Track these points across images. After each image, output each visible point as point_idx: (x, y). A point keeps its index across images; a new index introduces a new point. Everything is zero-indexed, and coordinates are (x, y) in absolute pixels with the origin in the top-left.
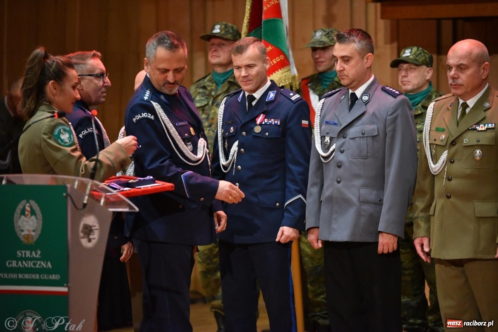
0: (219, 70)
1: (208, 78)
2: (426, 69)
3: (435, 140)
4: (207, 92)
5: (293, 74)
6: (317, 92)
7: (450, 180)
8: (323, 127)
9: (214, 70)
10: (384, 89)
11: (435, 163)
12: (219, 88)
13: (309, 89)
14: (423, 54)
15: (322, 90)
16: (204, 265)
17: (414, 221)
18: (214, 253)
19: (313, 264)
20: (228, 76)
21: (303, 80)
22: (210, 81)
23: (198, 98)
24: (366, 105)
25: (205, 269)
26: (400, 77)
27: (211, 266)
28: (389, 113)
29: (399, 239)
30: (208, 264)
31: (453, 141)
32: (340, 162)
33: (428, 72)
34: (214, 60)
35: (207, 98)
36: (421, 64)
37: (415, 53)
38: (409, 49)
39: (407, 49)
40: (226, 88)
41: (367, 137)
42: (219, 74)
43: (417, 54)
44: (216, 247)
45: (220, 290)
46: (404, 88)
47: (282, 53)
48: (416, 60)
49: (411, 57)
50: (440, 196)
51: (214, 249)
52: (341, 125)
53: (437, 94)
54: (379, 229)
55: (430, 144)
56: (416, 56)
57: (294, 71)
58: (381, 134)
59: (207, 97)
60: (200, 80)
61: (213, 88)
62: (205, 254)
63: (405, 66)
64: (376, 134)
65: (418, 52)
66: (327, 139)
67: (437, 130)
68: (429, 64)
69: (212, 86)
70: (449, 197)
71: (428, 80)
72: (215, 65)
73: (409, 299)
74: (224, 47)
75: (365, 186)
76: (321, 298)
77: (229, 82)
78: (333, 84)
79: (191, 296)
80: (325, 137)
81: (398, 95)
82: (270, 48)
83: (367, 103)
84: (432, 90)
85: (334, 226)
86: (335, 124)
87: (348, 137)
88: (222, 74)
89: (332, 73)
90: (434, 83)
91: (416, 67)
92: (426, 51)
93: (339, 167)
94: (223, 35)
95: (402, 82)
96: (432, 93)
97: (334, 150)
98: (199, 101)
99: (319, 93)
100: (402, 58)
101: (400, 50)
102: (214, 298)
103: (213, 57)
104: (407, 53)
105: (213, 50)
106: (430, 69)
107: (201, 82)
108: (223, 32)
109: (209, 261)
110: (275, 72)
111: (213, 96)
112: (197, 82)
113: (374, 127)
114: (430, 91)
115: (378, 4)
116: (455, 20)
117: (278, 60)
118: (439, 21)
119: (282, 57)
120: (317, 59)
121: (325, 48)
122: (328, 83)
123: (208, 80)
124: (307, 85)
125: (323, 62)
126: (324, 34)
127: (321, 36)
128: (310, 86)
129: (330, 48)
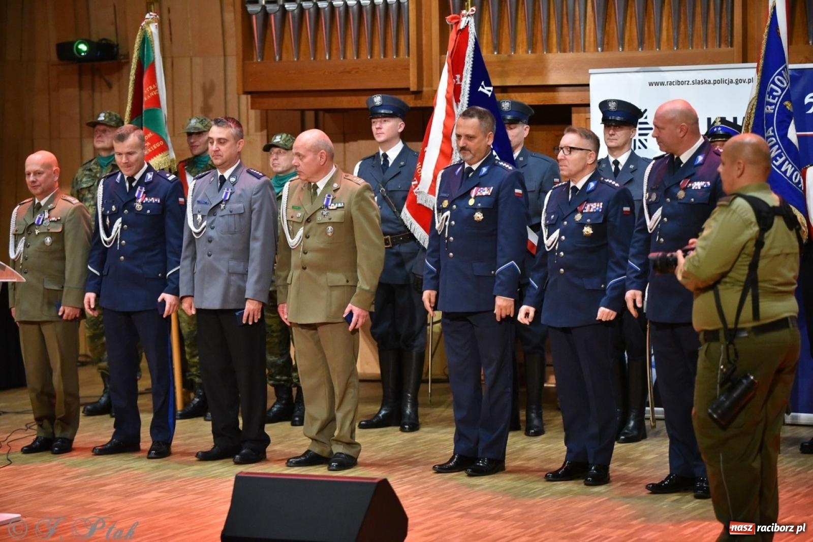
0: (104, 154)
1: (93, 162)
3: (292, 217)
4: (93, 174)
5: (171, 158)
6: (192, 174)
7: (305, 253)
8: (195, 206)
9: (99, 155)
10: (249, 172)
11: (292, 238)
12: (104, 170)
13: (186, 171)
16: (92, 330)
17: (277, 289)
19: (189, 329)
20: (110, 159)
21: (180, 162)
22: (96, 164)
23: (84, 180)
24: (233, 185)
25: (91, 335)
26: (271, 160)
27: (97, 331)
28: (254, 193)
29: (264, 304)
30: (95, 330)
31: (308, 219)
32: (211, 237)
34: (99, 145)
35: (93, 180)
36: (290, 149)
37: (284, 139)
38: (280, 135)
39: (278, 136)
40: (110, 170)
41: (234, 214)
42: (103, 158)
45: (106, 353)
46: (275, 169)
47: (162, 139)
48: (286, 145)
49: (281, 142)
50: (296, 267)
52: (211, 204)
54: (246, 297)
55: (287, 221)
56: (286, 142)
57: (173, 155)
58: (247, 210)
59: (92, 178)
60: (87, 163)
61: (98, 170)
62: (92, 321)
63: (276, 150)
64: (243, 211)
65: (288, 138)
66: (199, 217)
67: (293, 207)
70: (304, 268)
72: (99, 149)
73: (277, 359)
74: (108, 133)
75: (233, 258)
76: (196, 359)
77: (113, 165)
78: (206, 167)
79: (80, 359)
80: (196, 215)
81: (261, 177)
82: (150, 135)
83: (234, 184)
85: (206, 295)
86: (206, 203)
87: (218, 215)
88: (107, 157)
89: (206, 157)
91: (286, 151)
93: (210, 242)
94: (108, 122)
95: (273, 164)
97: (205, 226)
98: (86, 182)
100: (272, 143)
101: (270, 137)
102: (100, 361)
103: (98, 142)
104: (277, 139)
105: (98, 135)
107: (88, 165)
108: (107, 120)
109: (95, 327)
110: (155, 156)
111: (98, 178)
112: (85, 164)
113: (241, 205)
115: (249, 96)
116: (317, 111)
117: (158, 145)
118: (303, 111)
119: (161, 143)
120: (192, 143)
121: (200, 133)
122: (202, 166)
123: (94, 164)
124: (184, 166)
125: (198, 146)
126: (198, 121)
127: (196, 123)
128: (186, 169)
129: (204, 133)
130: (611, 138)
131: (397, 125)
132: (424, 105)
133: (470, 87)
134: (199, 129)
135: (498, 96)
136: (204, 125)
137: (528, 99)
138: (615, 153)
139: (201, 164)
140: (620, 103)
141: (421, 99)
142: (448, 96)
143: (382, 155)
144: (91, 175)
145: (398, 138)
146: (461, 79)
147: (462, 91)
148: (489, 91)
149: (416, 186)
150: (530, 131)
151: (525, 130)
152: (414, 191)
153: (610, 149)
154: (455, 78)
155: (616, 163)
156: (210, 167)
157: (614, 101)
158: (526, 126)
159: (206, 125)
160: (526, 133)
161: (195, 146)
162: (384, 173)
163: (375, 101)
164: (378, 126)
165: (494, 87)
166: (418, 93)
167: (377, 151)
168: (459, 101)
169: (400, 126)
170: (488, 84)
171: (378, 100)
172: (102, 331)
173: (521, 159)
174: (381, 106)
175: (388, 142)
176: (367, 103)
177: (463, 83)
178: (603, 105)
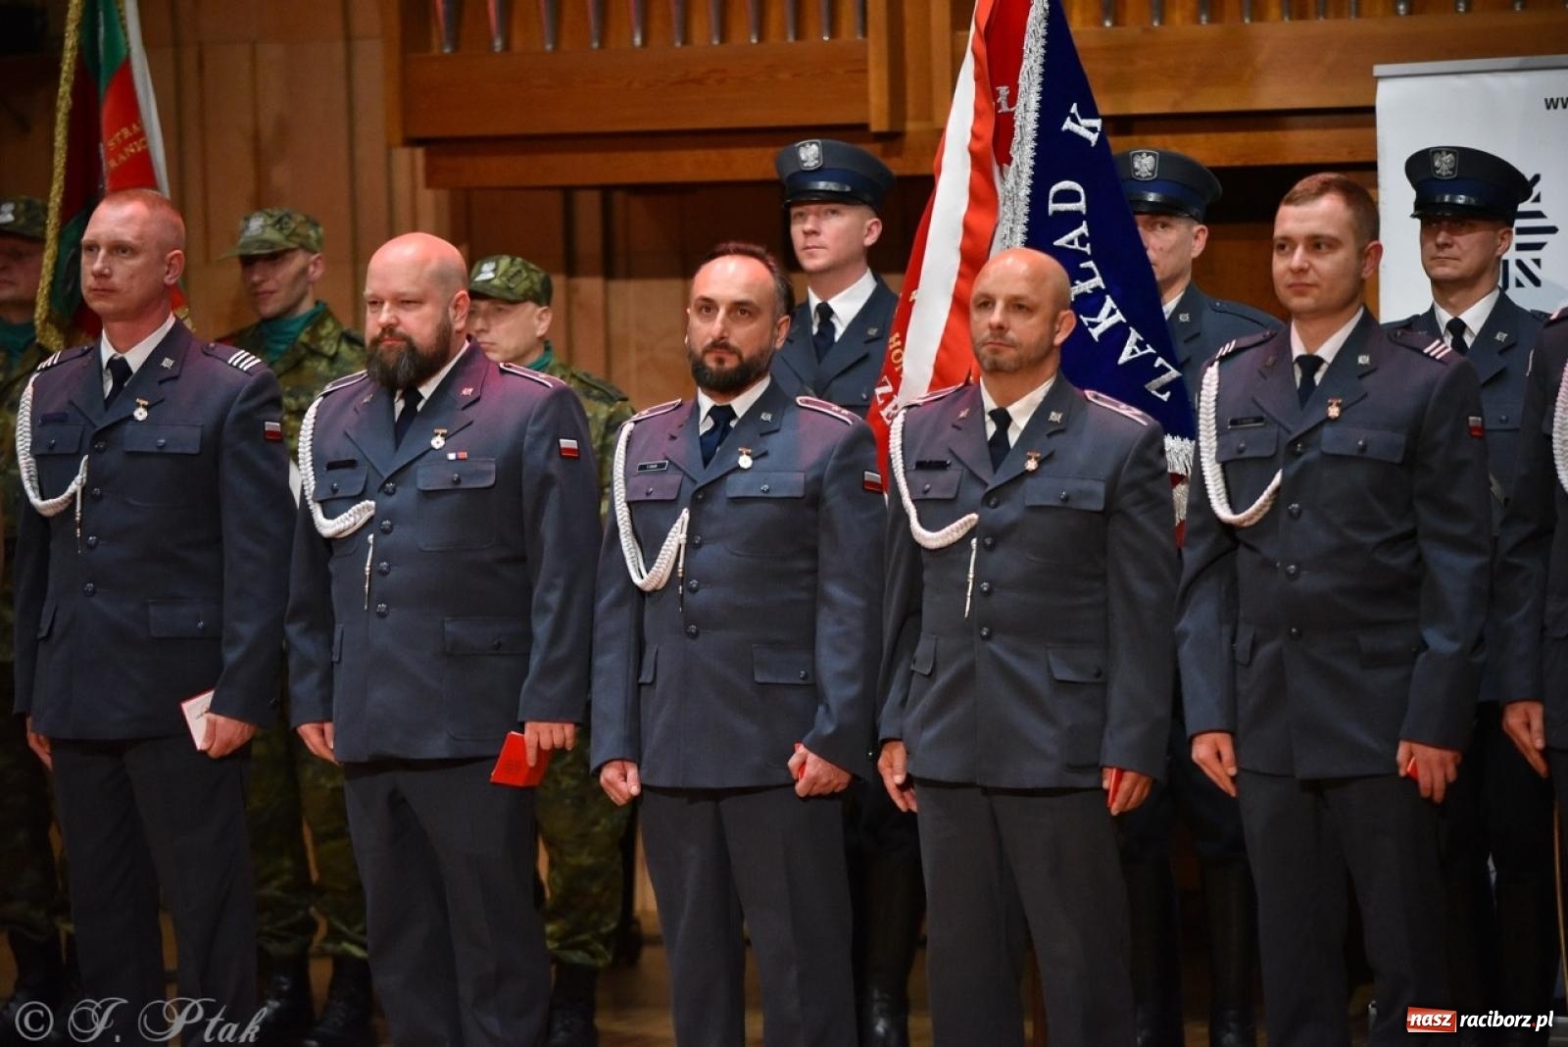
0: (15, 317)
2: (534, 311)
14: (525, 274)
33: (540, 319)
36: (521, 298)
37: (505, 273)
38: (492, 261)
39: (487, 262)
42: (13, 328)
43: (511, 274)
48: (509, 289)
49: (496, 282)
53: (564, 373)
56: (509, 280)
63: (483, 305)
65: (514, 270)
68: (542, 296)
71: (541, 338)
74: (25, 259)
84: (552, 362)
88: (23, 326)
89: (293, 323)
90: (558, 344)
91: (508, 307)
92: (532, 266)
94: (23, 228)
96: (553, 369)
100: (473, 284)
104: (487, 272)
106: (545, 311)
108: (21, 221)
114: (547, 364)
115: (420, 152)
116: (607, 191)
118: (568, 192)
120: (255, 284)
121: (276, 257)
122: (282, 347)
125: (272, 292)
126: (270, 221)
127: (263, 227)
129: (289, 255)
130: (1441, 254)
131: (862, 227)
132: (908, 172)
133: (1039, 121)
134: (272, 244)
135: (1117, 144)
136: (286, 232)
137: (1205, 150)
138: (1452, 300)
139: (278, 342)
140: (1468, 158)
141: (899, 154)
142: (978, 146)
143: (819, 308)
145: (863, 263)
146: (1012, 100)
147: (1017, 131)
148: (1093, 130)
149: (888, 398)
150: (1208, 240)
151: (1196, 237)
152: (884, 413)
153: (1441, 286)
154: (996, 95)
155: (1457, 327)
156: (303, 351)
157: (1450, 150)
158: (1197, 227)
159: (293, 233)
160: (1198, 247)
161: (265, 292)
162: (819, 362)
163: (803, 157)
164: (808, 226)
165: (1105, 119)
166: (892, 138)
167: (804, 300)
168: (1009, 160)
169: (870, 229)
170: (1089, 111)
171: (810, 153)
173: (1184, 318)
174: (818, 173)
175: (835, 275)
176: (779, 164)
177: (1019, 109)
178: (1419, 167)
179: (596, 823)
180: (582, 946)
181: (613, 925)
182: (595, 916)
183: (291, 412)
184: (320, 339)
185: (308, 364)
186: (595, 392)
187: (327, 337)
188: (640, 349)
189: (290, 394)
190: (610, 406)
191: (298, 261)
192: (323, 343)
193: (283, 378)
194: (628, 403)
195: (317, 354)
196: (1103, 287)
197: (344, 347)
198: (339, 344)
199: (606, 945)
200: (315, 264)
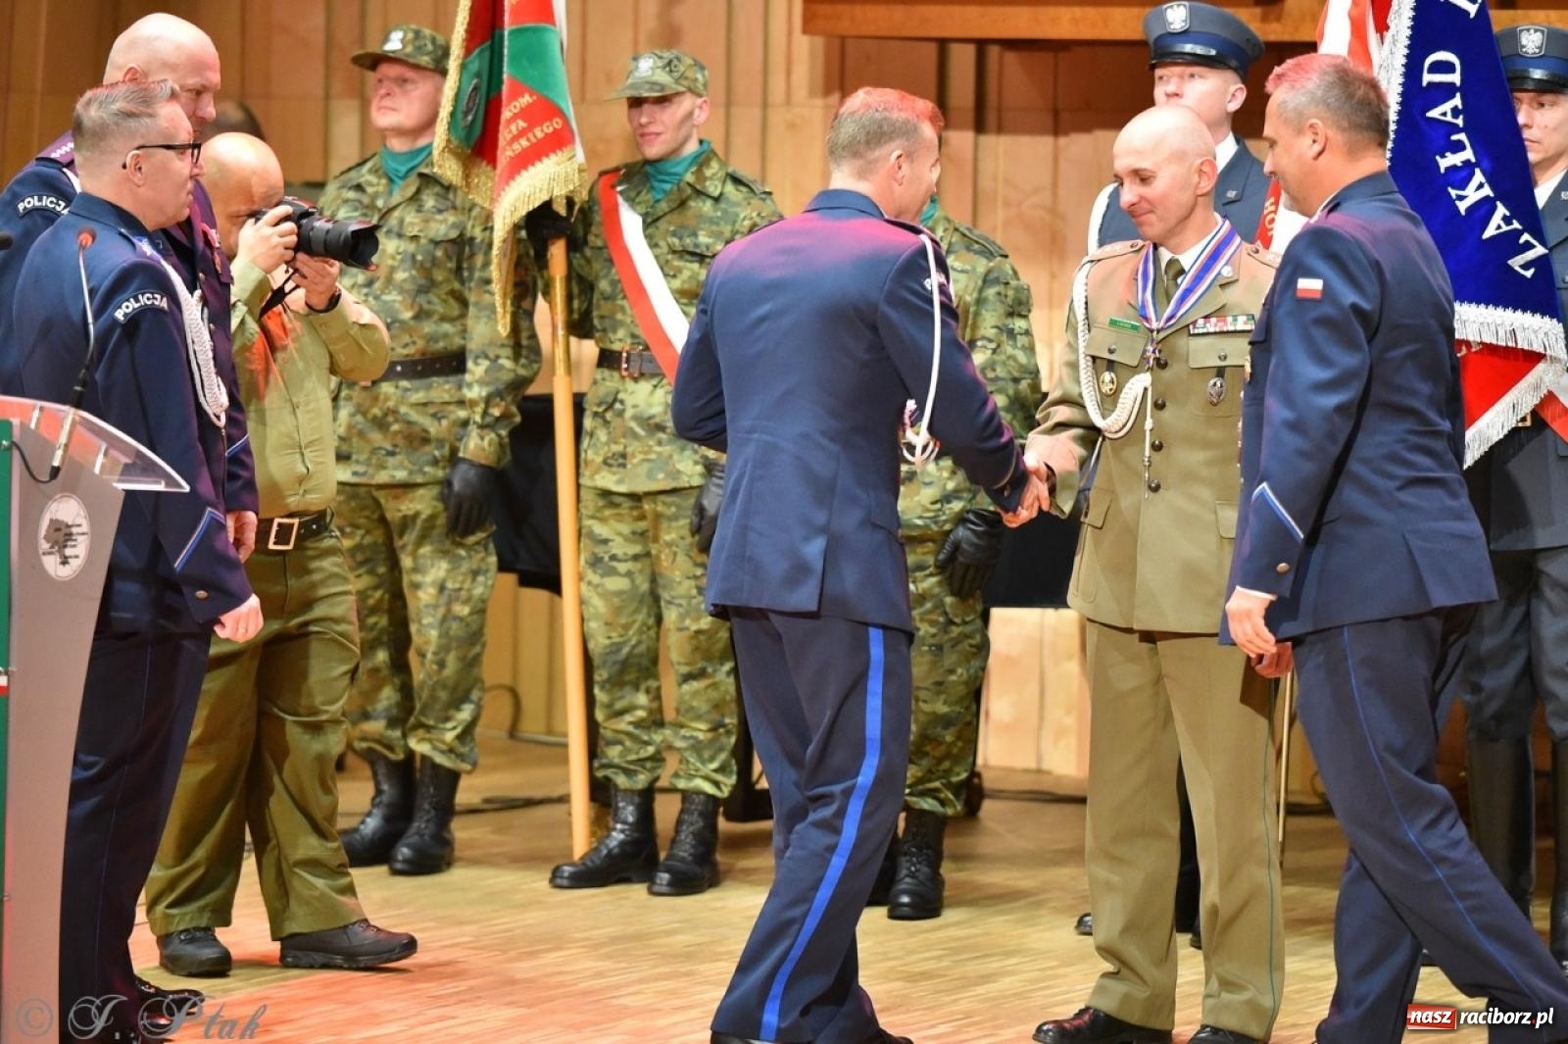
0: (398, 145)
1: (369, 165)
4: (366, 200)
6: (638, 208)
9: (386, 146)
12: (396, 190)
13: (620, 199)
15: (651, 203)
18: (371, 602)
20: (420, 159)
21: (602, 174)
22: (375, 171)
35: (365, 215)
40: (412, 189)
42: (395, 155)
44: (376, 588)
47: (558, 112)
51: (370, 592)
53: (947, 226)
57: (581, 158)
59: (364, 211)
60: (350, 169)
61: (381, 188)
69: (378, 184)
72: (384, 131)
74: (410, 86)
77: (421, 175)
78: (678, 189)
82: (526, 99)
84: (937, 215)
88: (405, 154)
89: (678, 164)
94: (410, 55)
96: (936, 222)
99: (644, 211)
102: (366, 716)
103: (382, 111)
105: (384, 92)
107: (353, 174)
108: (409, 49)
110: (539, 160)
111: (380, 210)
112: (343, 173)
117: (548, 128)
119: (557, 123)
120: (642, 126)
121: (663, 100)
122: (667, 187)
123: (370, 171)
124: (613, 187)
125: (657, 134)
126: (660, 63)
127: (653, 68)
128: (621, 193)
129: (677, 99)
131: (1226, 93)
134: (661, 86)
136: (675, 75)
139: (665, 182)
144: (360, 202)
145: (1224, 127)
156: (689, 191)
159: (682, 77)
161: (650, 134)
163: (1170, 18)
164: (1171, 89)
168: (1387, 29)
169: (1233, 95)
171: (1177, 15)
172: (374, 634)
174: (1184, 34)
179: (952, 672)
180: (932, 793)
181: (964, 776)
182: (946, 765)
183: (674, 252)
184: (705, 179)
185: (692, 203)
186: (976, 246)
187: (711, 178)
188: (1007, 204)
189: (674, 234)
190: (990, 260)
191: (687, 103)
192: (708, 183)
193: (668, 217)
194: (1007, 260)
195: (700, 193)
196: (1473, 160)
197: (730, 188)
198: (724, 183)
199: (957, 795)
200: (701, 107)
